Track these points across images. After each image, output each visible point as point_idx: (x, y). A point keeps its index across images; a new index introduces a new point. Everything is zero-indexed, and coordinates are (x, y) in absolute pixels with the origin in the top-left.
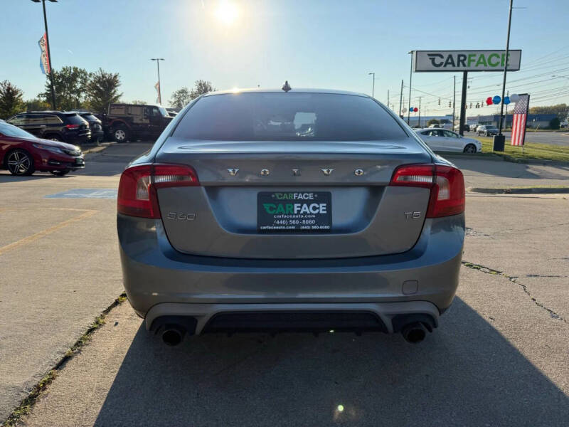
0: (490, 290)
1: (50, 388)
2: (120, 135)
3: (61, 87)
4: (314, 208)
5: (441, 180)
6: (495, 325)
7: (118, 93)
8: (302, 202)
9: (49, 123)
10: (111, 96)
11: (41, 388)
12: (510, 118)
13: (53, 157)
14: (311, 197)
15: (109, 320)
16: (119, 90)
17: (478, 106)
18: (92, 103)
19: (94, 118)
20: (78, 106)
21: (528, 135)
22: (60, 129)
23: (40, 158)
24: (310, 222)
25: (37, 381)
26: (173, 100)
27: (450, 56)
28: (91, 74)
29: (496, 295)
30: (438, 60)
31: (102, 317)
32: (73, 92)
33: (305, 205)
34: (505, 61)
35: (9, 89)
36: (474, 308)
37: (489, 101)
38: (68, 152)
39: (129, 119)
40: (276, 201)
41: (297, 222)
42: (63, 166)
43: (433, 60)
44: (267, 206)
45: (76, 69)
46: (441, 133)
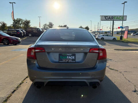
0: (115, 75)
1: (10, 97)
2: (30, 35)
3: (16, 23)
4: (72, 57)
5: (101, 51)
6: (115, 84)
7: (30, 25)
8: (69, 56)
9: (13, 32)
10: (28, 25)
11: (8, 98)
12: (124, 32)
13: (14, 41)
14: (71, 55)
15: (25, 81)
16: (30, 24)
17: (116, 29)
18: (24, 27)
19: (24, 31)
20: (20, 27)
21: (128, 36)
22: (16, 33)
23: (11, 41)
24: (71, 60)
25: (8, 96)
26: (43, 26)
27: (110, 17)
28: (24, 20)
29: (116, 76)
30: (107, 18)
31: (23, 81)
32: (19, 24)
33: (70, 57)
34: (123, 18)
35: (4, 23)
36: (111, 79)
37: (119, 28)
38: (17, 39)
39: (32, 31)
40: (63, 56)
41: (68, 60)
42: (16, 43)
43: (105, 18)
44: (61, 57)
45: (20, 19)
46: (107, 35)
